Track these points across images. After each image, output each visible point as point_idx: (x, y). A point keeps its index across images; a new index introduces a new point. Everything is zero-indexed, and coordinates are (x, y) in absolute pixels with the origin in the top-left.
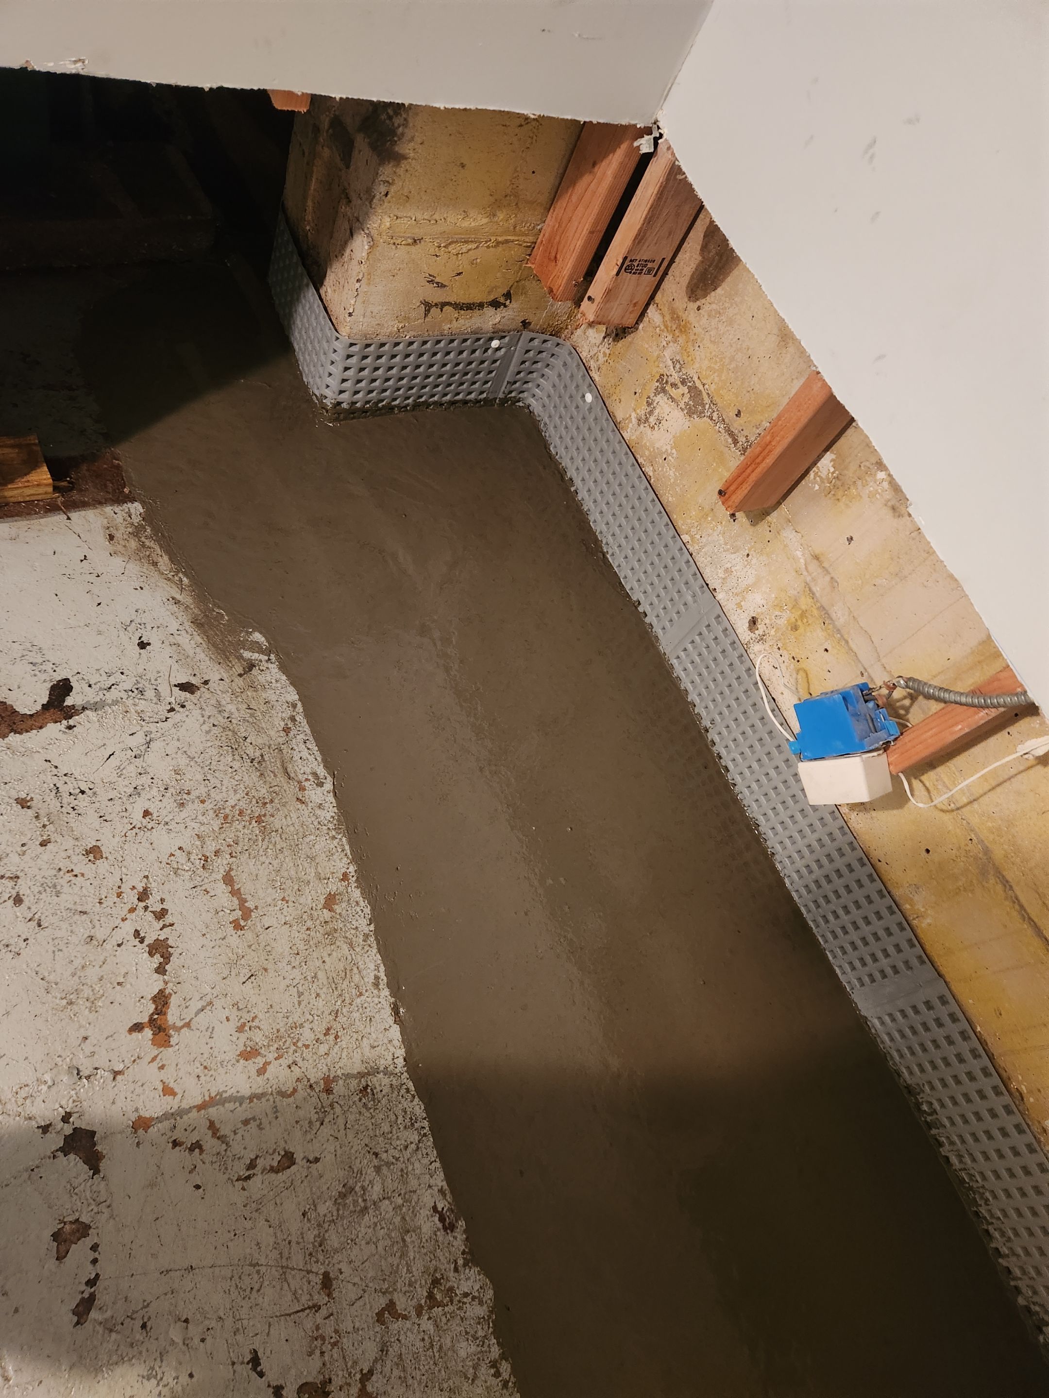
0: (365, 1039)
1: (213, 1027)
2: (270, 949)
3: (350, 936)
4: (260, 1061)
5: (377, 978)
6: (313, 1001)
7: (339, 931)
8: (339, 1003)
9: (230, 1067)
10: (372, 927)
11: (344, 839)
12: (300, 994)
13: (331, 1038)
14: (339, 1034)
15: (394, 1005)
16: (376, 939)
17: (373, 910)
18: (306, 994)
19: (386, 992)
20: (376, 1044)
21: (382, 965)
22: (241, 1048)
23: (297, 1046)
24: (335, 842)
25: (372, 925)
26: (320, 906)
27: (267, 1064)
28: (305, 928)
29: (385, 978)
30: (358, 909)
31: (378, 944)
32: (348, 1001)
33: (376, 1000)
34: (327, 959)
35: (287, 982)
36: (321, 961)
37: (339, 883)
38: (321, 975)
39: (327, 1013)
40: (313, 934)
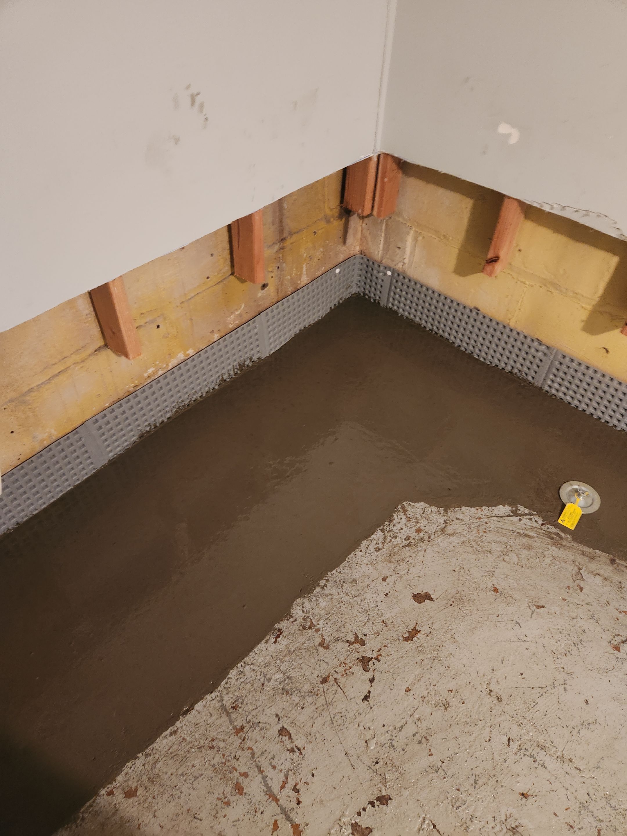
0: (209, 722)
1: (233, 822)
2: (175, 816)
3: (150, 766)
4: (241, 779)
5: (171, 734)
6: (198, 767)
7: (149, 776)
8: (193, 750)
9: (250, 796)
10: (140, 755)
11: (82, 810)
12: (196, 778)
13: (214, 743)
14: (211, 739)
15: (184, 715)
16: (147, 748)
17: (128, 761)
18: (195, 774)
19: (178, 724)
20: (209, 714)
21: (162, 735)
22: (238, 796)
23: (226, 762)
24: (86, 815)
25: (138, 755)
26: (136, 799)
27: (241, 775)
28: (154, 801)
29: (170, 729)
30: (130, 771)
31: (150, 745)
32: (190, 745)
33: (184, 727)
34: (169, 773)
35: (191, 791)
36: (172, 777)
37: (116, 794)
38: (180, 772)
39: (201, 755)
40: (156, 793)
